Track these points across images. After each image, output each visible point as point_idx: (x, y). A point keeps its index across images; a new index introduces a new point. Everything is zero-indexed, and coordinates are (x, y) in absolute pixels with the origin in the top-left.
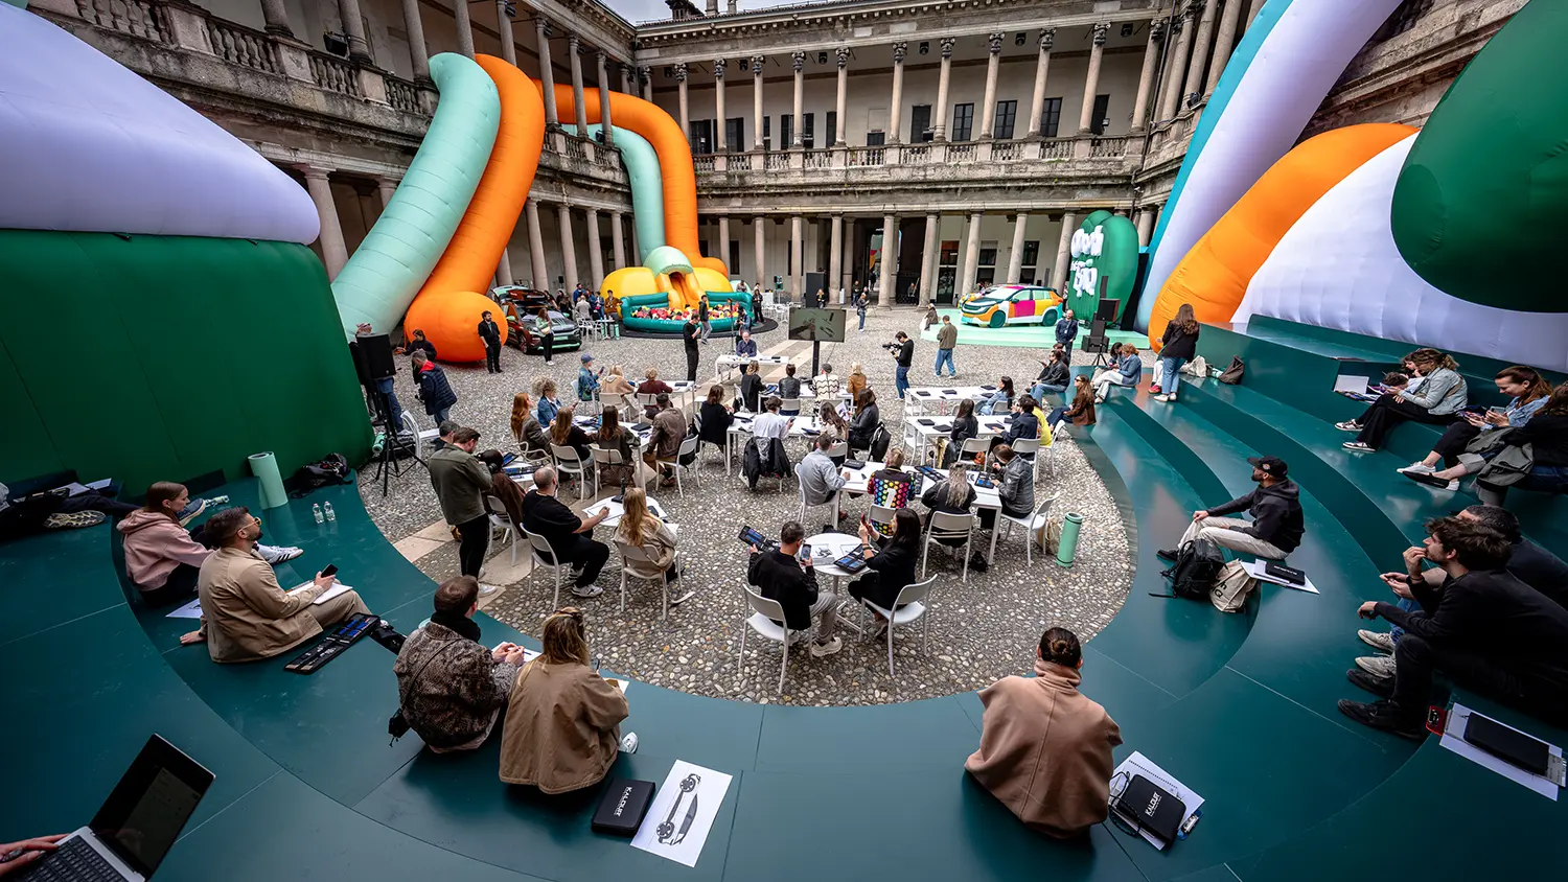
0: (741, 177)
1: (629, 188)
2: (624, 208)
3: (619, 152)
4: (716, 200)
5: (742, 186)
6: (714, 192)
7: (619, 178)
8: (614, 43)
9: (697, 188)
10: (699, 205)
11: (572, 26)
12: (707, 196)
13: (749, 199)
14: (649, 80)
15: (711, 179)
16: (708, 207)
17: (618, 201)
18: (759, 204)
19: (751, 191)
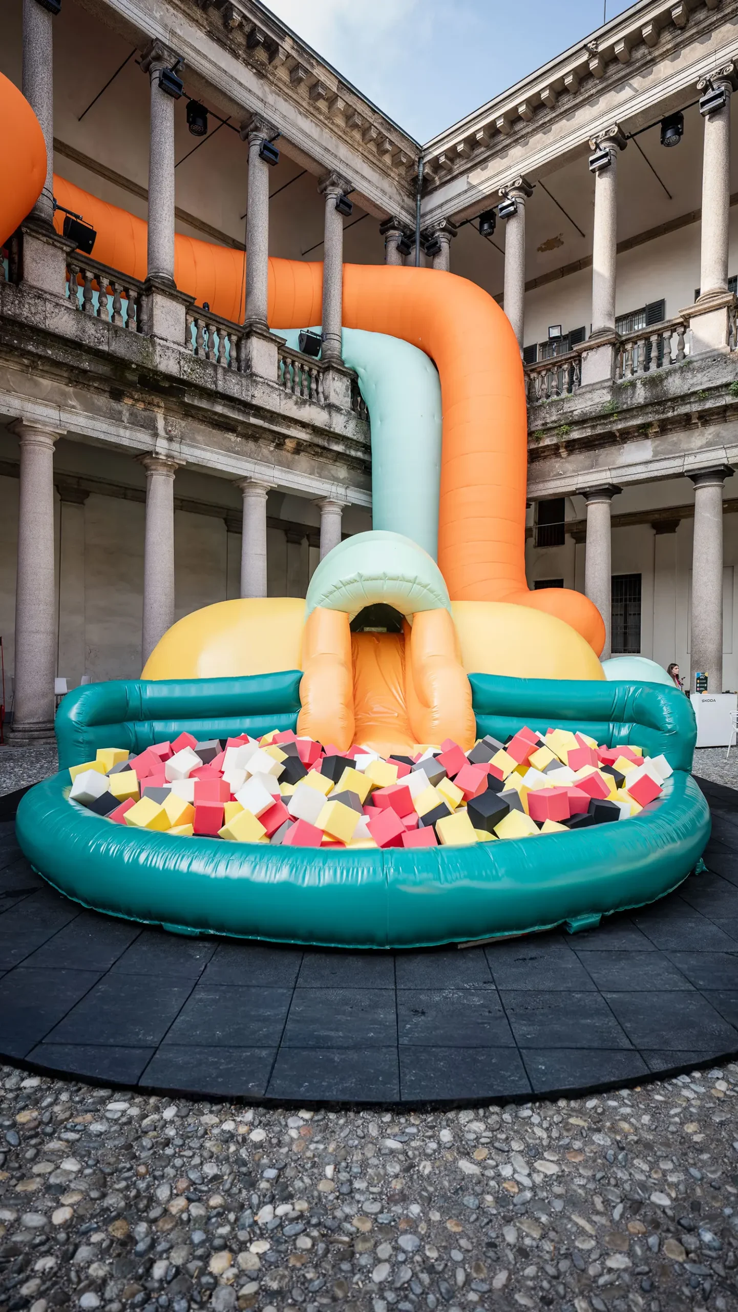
0: (653, 382)
1: (367, 448)
2: (355, 497)
3: (354, 378)
4: (580, 458)
5: (659, 402)
6: (576, 435)
7: (342, 425)
8: (367, 170)
9: (530, 434)
10: (531, 478)
11: (254, 105)
12: (556, 447)
13: (674, 437)
14: (445, 246)
15: (567, 407)
16: (559, 477)
17: (335, 479)
18: (709, 444)
19: (684, 409)
